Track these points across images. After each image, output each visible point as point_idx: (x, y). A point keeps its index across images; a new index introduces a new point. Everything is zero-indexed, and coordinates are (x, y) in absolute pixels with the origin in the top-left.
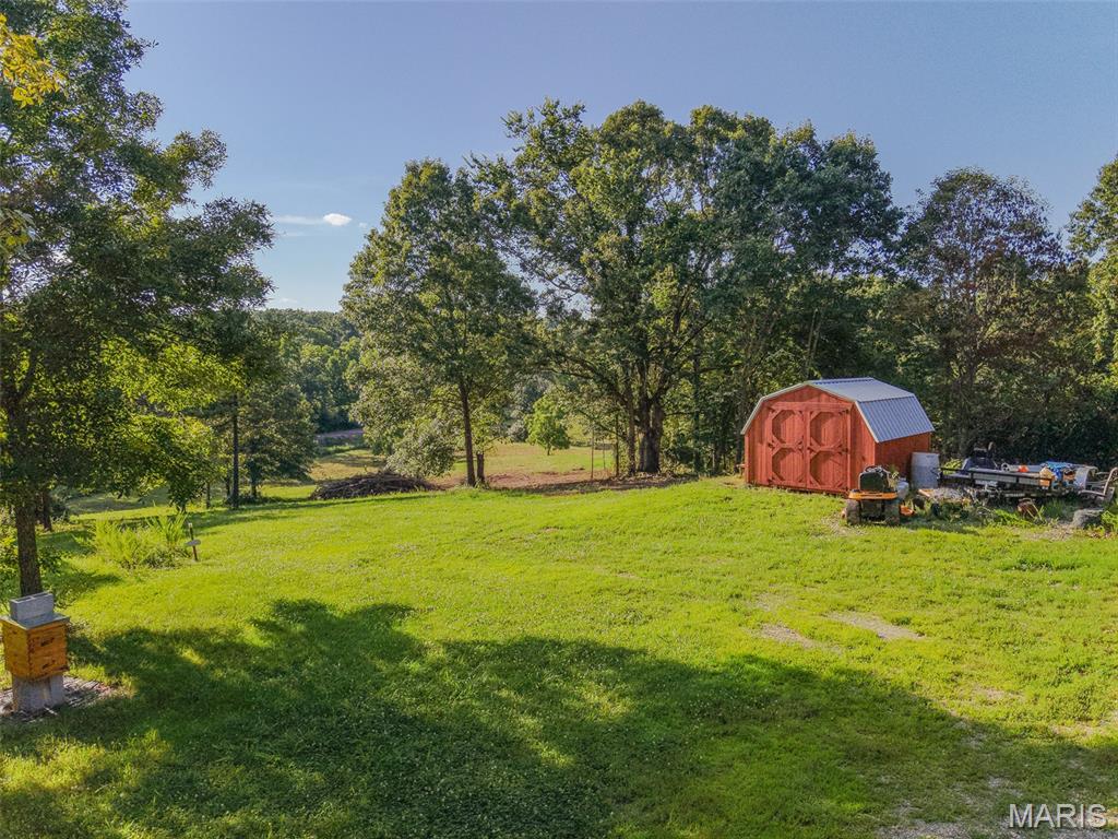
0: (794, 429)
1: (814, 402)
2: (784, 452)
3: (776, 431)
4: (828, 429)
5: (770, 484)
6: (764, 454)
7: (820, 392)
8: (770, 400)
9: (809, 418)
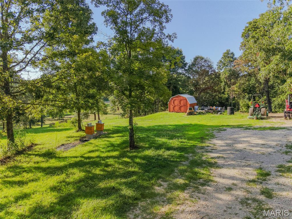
0: (176, 102)
1: (180, 98)
2: (175, 106)
3: (174, 103)
4: (182, 102)
5: (173, 112)
6: (172, 107)
7: (181, 96)
8: (172, 98)
9: (179, 100)
